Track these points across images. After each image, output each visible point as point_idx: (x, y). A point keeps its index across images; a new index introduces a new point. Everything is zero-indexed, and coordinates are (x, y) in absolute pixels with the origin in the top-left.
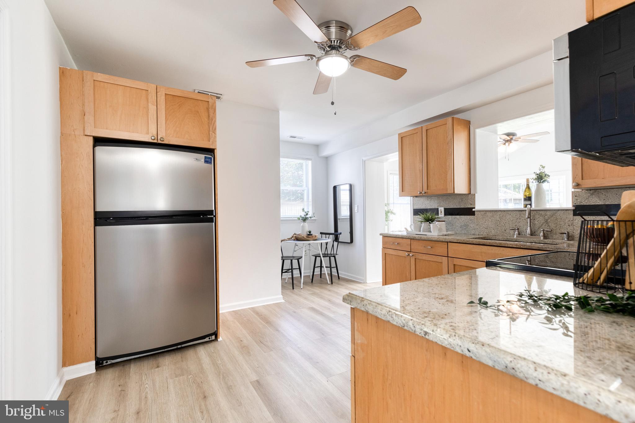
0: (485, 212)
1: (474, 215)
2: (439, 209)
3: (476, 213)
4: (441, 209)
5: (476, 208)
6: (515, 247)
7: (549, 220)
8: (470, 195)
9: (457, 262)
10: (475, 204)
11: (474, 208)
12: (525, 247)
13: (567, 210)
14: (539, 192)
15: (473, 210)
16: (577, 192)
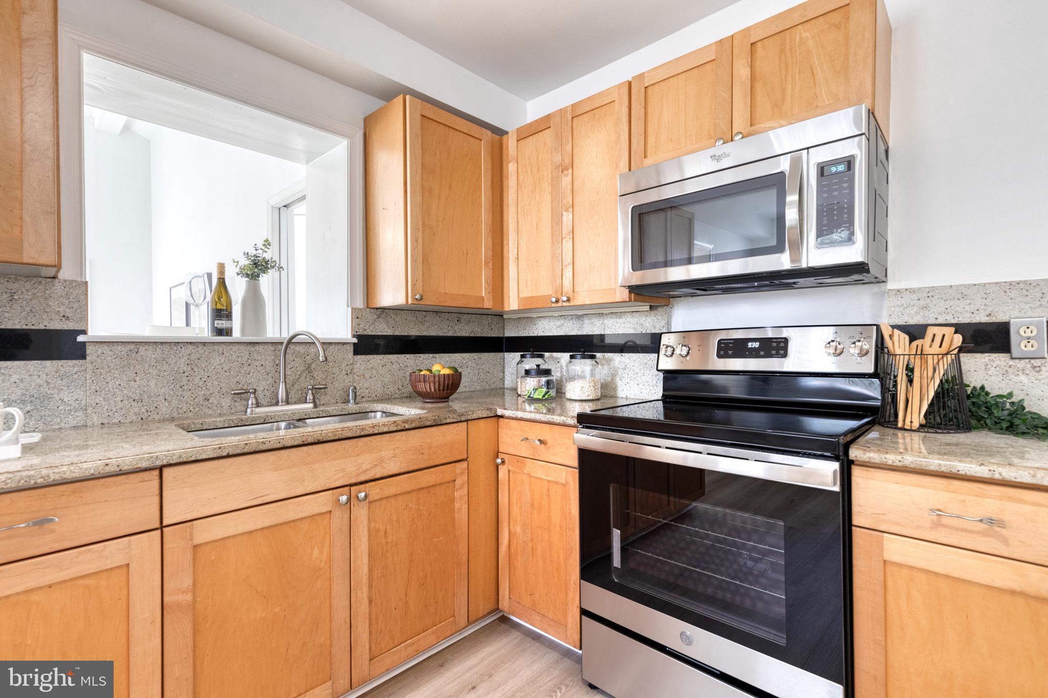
0: (132, 347)
1: (83, 356)
3: (89, 350)
5: (90, 333)
7: (313, 366)
9: (205, 532)
10: (85, 318)
11: (84, 332)
13: (344, 344)
14: (254, 300)
15: (81, 338)
16: (360, 310)
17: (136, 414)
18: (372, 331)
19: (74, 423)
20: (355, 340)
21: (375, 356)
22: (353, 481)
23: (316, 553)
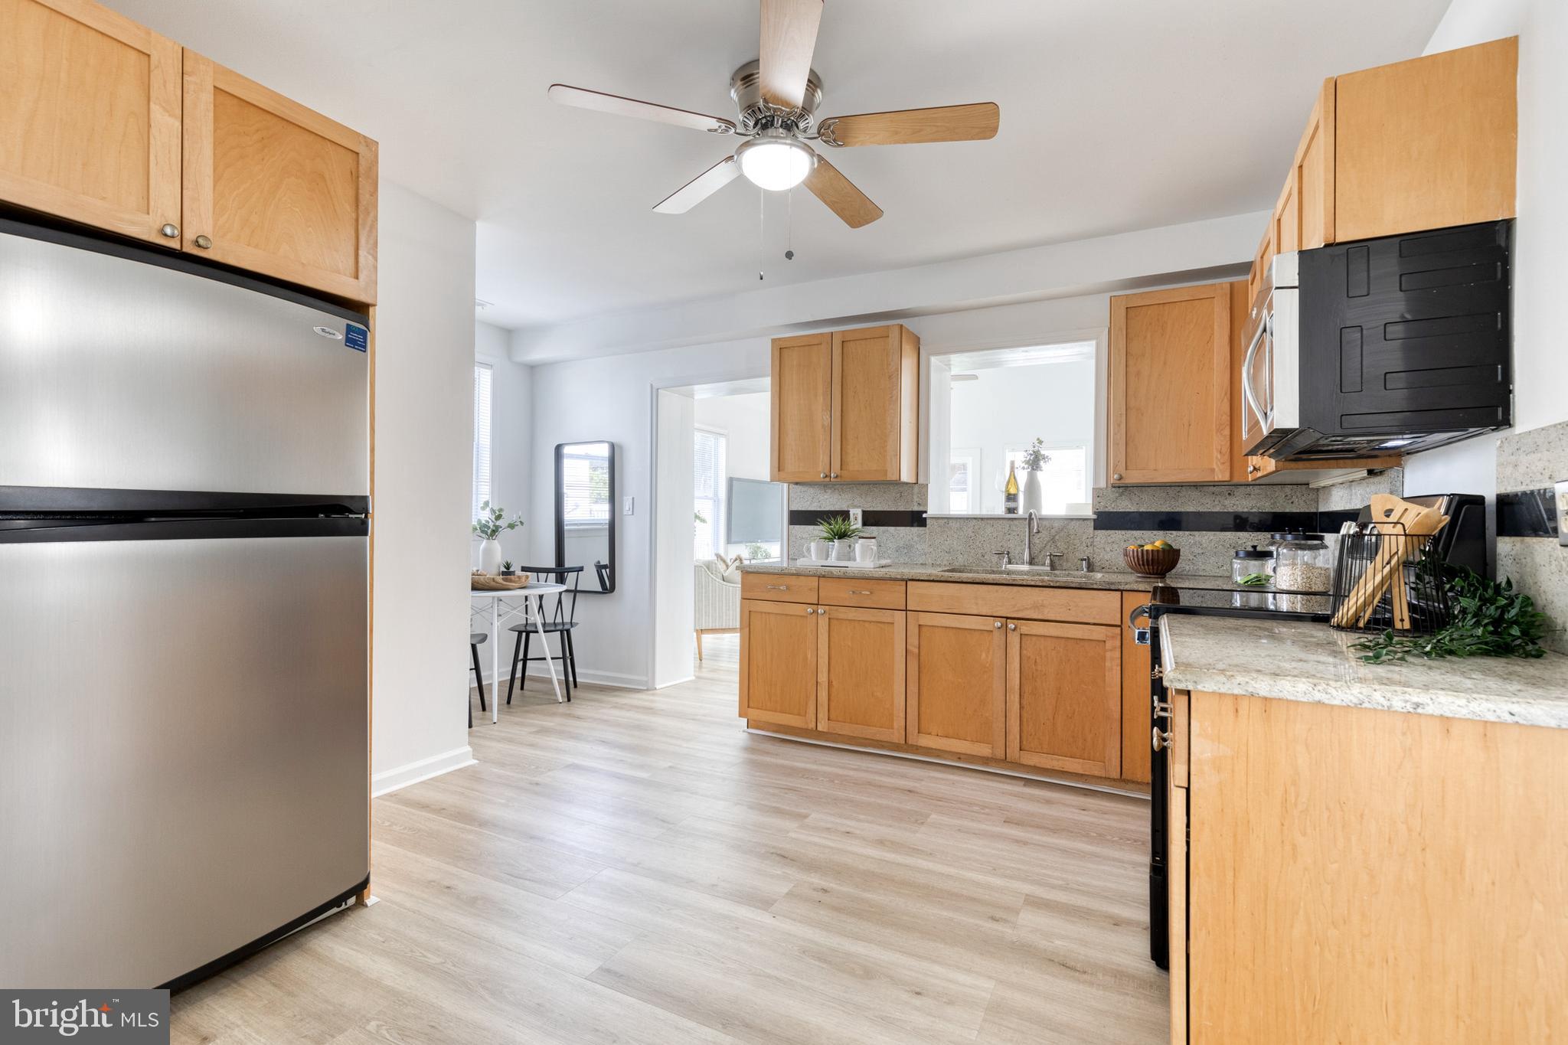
0: (946, 520)
1: (925, 525)
2: (851, 513)
3: (928, 522)
4: (856, 514)
5: (929, 512)
6: (1041, 584)
7: (1057, 537)
8: (919, 487)
9: (926, 619)
10: (926, 505)
11: (926, 512)
12: (1058, 584)
13: (1084, 520)
14: (1032, 487)
15: (924, 516)
16: (1101, 489)
17: (948, 560)
18: (1113, 508)
19: (921, 562)
20: (1095, 517)
21: (1117, 531)
22: (1009, 615)
23: (984, 655)
